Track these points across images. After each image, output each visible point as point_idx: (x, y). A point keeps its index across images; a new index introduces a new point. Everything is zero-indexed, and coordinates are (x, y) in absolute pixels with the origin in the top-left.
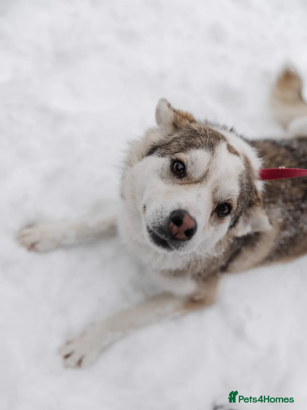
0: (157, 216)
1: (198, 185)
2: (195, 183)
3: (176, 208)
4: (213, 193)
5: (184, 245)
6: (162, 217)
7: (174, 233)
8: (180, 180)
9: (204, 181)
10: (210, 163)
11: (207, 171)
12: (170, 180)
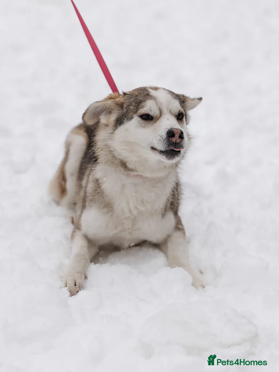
0: (162, 141)
1: (162, 116)
2: (160, 117)
3: (166, 131)
4: (171, 114)
5: (184, 143)
6: (164, 140)
7: (175, 141)
8: (153, 121)
9: (163, 113)
10: (157, 104)
11: (159, 108)
12: (149, 125)
